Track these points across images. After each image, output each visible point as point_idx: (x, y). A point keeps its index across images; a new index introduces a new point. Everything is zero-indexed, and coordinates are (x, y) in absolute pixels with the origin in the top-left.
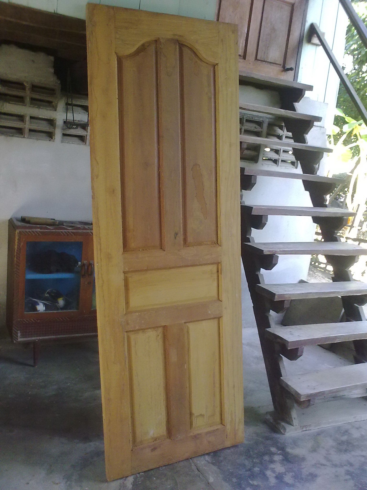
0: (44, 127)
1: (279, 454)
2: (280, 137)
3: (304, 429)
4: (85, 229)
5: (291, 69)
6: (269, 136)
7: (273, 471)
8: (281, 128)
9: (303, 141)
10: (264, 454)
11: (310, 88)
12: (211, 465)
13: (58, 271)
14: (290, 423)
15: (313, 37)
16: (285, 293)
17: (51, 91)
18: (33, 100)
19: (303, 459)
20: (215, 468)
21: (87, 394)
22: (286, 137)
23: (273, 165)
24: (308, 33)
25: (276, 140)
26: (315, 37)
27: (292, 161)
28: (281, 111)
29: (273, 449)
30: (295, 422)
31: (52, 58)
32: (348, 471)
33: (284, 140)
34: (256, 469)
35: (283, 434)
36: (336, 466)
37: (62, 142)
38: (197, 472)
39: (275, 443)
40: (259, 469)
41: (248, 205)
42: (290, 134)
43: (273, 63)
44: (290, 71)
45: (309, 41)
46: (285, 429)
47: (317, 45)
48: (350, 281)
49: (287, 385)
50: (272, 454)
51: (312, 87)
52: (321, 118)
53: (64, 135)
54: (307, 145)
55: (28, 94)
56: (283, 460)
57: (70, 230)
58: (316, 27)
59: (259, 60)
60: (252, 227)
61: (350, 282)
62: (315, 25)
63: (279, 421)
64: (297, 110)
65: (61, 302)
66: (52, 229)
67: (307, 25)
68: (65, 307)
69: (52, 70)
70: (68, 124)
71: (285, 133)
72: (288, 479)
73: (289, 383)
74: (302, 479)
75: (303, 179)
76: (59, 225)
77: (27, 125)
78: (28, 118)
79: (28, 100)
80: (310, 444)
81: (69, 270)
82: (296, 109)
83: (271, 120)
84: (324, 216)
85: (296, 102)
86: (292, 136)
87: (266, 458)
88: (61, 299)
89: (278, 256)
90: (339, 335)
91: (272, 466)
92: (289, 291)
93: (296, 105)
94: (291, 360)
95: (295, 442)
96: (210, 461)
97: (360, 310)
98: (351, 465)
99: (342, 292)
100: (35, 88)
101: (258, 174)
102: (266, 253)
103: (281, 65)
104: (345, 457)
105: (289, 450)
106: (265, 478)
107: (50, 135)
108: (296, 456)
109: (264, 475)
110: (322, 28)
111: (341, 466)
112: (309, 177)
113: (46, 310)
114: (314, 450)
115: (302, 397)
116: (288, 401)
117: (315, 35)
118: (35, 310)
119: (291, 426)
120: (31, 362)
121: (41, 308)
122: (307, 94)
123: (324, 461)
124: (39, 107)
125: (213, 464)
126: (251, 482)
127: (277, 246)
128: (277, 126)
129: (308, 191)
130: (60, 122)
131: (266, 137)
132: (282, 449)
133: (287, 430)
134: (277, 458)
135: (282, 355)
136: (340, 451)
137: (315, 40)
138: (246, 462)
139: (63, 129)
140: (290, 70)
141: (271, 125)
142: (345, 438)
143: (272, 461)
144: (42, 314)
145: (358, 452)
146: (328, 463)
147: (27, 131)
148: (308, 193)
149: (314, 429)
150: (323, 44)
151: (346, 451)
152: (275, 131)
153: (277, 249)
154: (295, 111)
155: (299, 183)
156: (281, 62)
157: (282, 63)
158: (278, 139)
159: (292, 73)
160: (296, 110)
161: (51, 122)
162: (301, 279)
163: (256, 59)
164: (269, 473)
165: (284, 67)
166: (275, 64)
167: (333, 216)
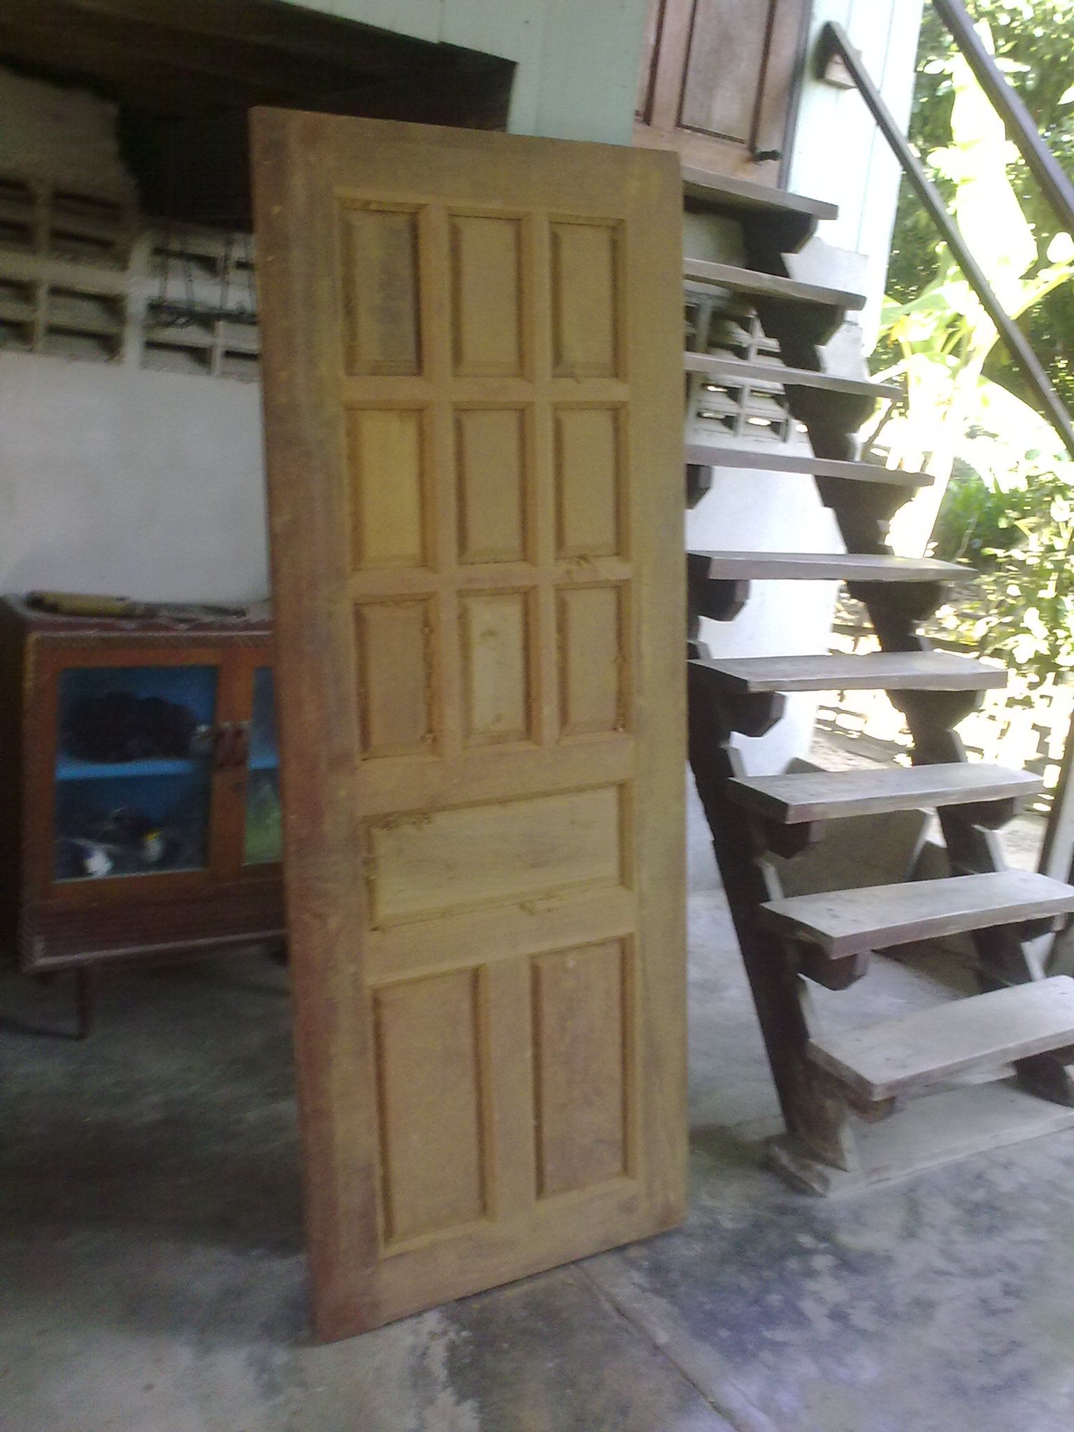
0: (91, 317)
1: (824, 1252)
2: (741, 352)
3: (874, 1178)
4: (223, 627)
5: (773, 155)
6: (715, 350)
7: (819, 1299)
8: (746, 325)
9: (814, 363)
10: (783, 1256)
11: (830, 211)
12: (650, 1295)
13: (146, 754)
14: (837, 1165)
15: (830, 64)
16: (813, 802)
17: (108, 209)
18: (59, 235)
19: (889, 1260)
20: (662, 1303)
21: (252, 1116)
22: (761, 352)
23: (722, 432)
24: (817, 49)
25: (730, 359)
26: (837, 63)
27: (774, 420)
28: (761, 278)
29: (806, 1240)
30: (851, 1160)
31: (112, 109)
32: (1006, 1285)
33: (755, 360)
34: (774, 1299)
35: (821, 1196)
36: (974, 1273)
37: (144, 365)
38: (617, 1320)
39: (808, 1222)
40: (779, 1297)
41: (696, 551)
42: (773, 344)
43: (724, 137)
44: (770, 161)
45: (820, 75)
46: (825, 1181)
47: (841, 87)
48: (959, 762)
49: (831, 1060)
50: (805, 1253)
51: (836, 207)
52: (864, 298)
53: (151, 345)
54: (822, 375)
55: (42, 217)
56: (837, 1267)
57: (182, 631)
58: (839, 35)
59: (688, 128)
60: (703, 615)
61: (960, 764)
62: (836, 29)
63: (808, 1161)
64: (791, 275)
65: (154, 845)
66: (134, 630)
67: (816, 28)
68: (164, 861)
69: (112, 146)
70: (160, 310)
71: (757, 338)
72: (862, 1317)
73: (837, 1054)
74: (896, 1315)
75: (817, 474)
76: (147, 614)
77: (43, 313)
78: (42, 293)
79: (42, 235)
80: (896, 1218)
81: (178, 749)
82: (789, 270)
83: (719, 303)
84: (894, 580)
85: (790, 252)
86: (777, 351)
87: (793, 1264)
88: (155, 835)
89: (783, 697)
90: (953, 914)
91: (811, 1285)
92: (820, 795)
93: (792, 260)
94: (835, 990)
95: (857, 1215)
96: (647, 1285)
97: (990, 842)
98: (1012, 1267)
99: (953, 794)
100: (64, 198)
101: (718, 463)
102: (754, 689)
103: (742, 142)
104: (994, 1247)
105: (846, 1238)
106: (801, 1320)
107: (109, 345)
108: (869, 1255)
109: (800, 1313)
110: (856, 39)
111: (988, 1273)
112: (834, 467)
113: (114, 870)
114: (909, 1233)
115: (877, 1091)
116: (829, 1103)
117: (838, 59)
118: (82, 870)
119: (840, 1171)
120: (71, 1026)
121: (99, 864)
122: (823, 228)
123: (940, 1263)
124: (75, 259)
125: (656, 1292)
126: (767, 1334)
127: (777, 667)
128: (733, 321)
129: (830, 507)
130: (136, 306)
131: (707, 352)
132: (825, 1235)
133: (834, 1183)
134: (822, 1262)
135: (806, 975)
136: (973, 1231)
137: (838, 72)
138: (744, 1282)
139: (149, 328)
140: (769, 159)
141: (719, 317)
142: (979, 1195)
143: (811, 1274)
144: (102, 882)
145: (1020, 1233)
146: (953, 1268)
147: (40, 330)
148: (829, 514)
149: (898, 1177)
150: (860, 83)
151: (991, 1229)
152: (729, 333)
153: (783, 677)
154: (787, 276)
155: (805, 486)
156: (744, 133)
157: (746, 136)
158: (735, 358)
159: (772, 164)
160: (788, 274)
161: (112, 304)
162: (794, 756)
163: (679, 124)
164: (808, 1306)
165: (752, 148)
166: (731, 139)
167: (916, 578)
